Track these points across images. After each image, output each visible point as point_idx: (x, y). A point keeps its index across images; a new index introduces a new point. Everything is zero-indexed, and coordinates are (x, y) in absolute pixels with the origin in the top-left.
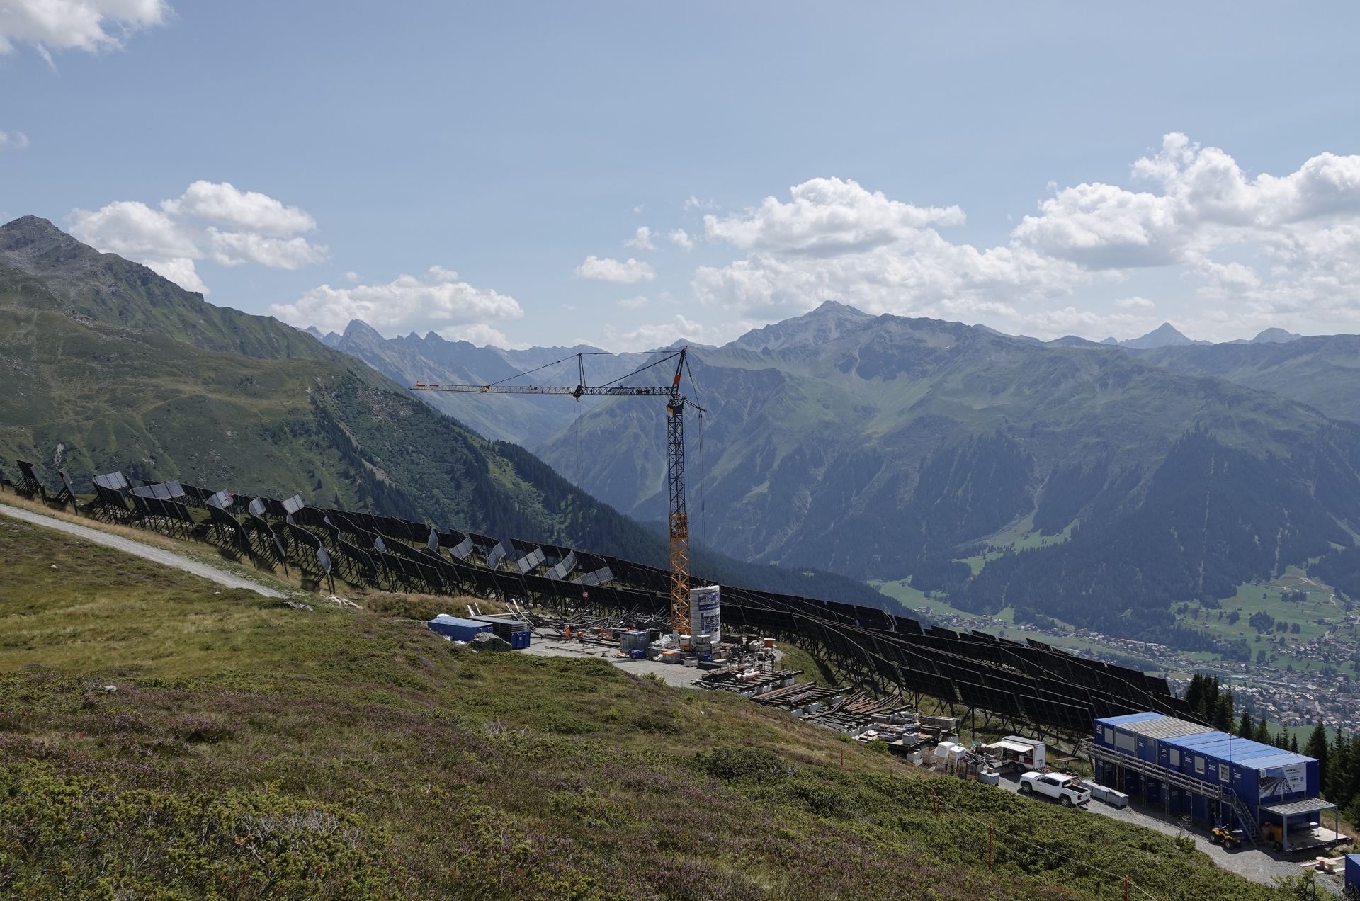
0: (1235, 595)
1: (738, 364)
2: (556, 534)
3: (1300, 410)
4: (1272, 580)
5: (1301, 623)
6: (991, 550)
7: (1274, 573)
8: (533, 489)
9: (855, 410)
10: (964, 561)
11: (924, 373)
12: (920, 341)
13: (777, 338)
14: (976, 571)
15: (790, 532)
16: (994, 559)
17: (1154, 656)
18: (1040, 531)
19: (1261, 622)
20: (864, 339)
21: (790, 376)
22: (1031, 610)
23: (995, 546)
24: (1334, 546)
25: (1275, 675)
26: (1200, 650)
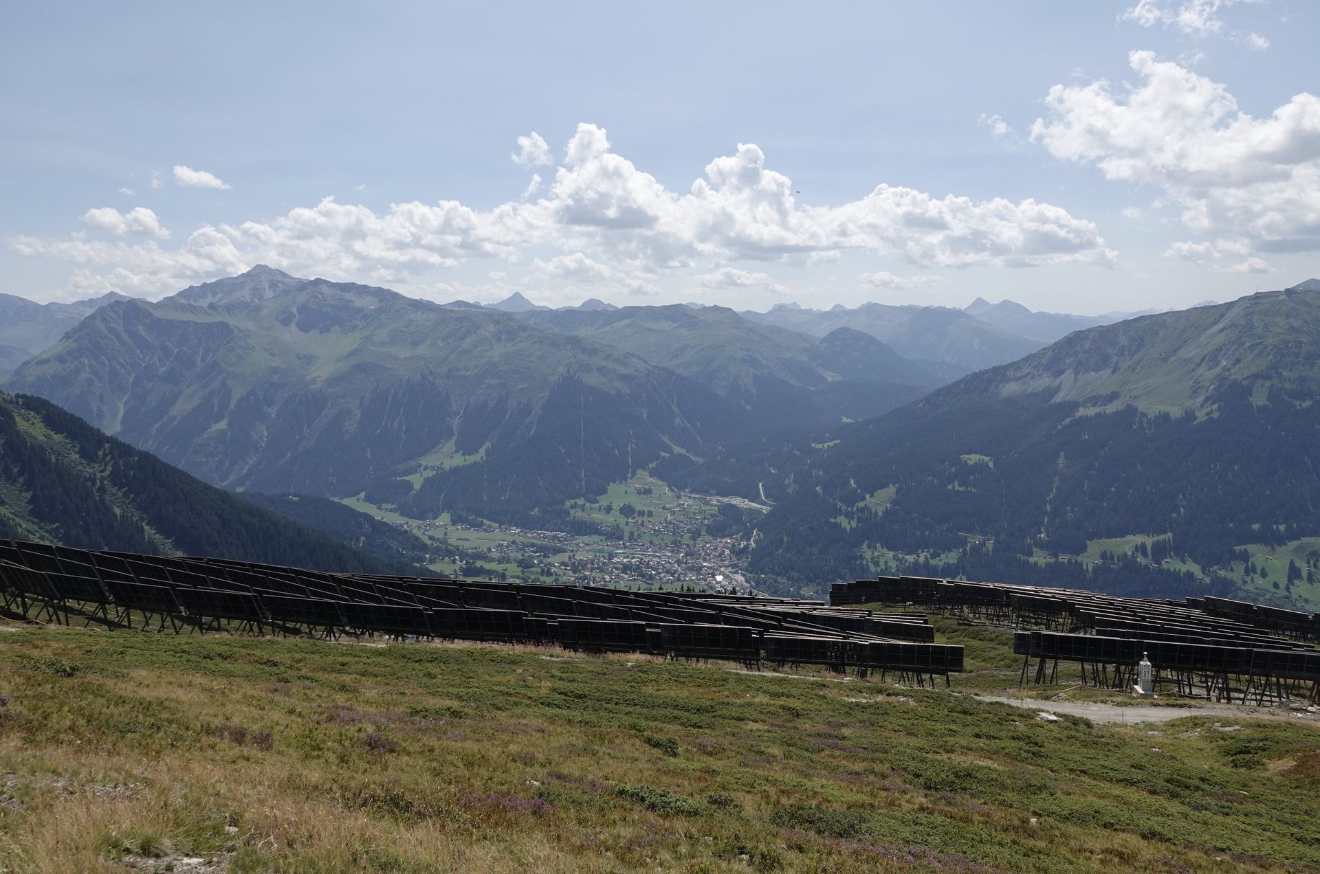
0: (606, 493)
1: (187, 317)
2: (98, 482)
3: (634, 359)
4: (629, 480)
5: (652, 509)
6: (426, 468)
7: (629, 475)
8: (68, 441)
9: (299, 357)
10: (405, 478)
11: (354, 328)
12: (349, 301)
13: (214, 294)
14: (417, 487)
15: (251, 462)
16: (430, 476)
17: (560, 541)
18: (461, 452)
19: (627, 511)
20: (301, 298)
21: (238, 329)
22: (464, 514)
23: (429, 466)
24: (663, 454)
25: (643, 548)
26: (590, 534)
